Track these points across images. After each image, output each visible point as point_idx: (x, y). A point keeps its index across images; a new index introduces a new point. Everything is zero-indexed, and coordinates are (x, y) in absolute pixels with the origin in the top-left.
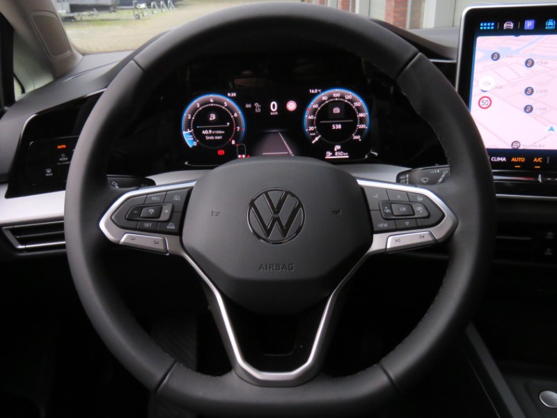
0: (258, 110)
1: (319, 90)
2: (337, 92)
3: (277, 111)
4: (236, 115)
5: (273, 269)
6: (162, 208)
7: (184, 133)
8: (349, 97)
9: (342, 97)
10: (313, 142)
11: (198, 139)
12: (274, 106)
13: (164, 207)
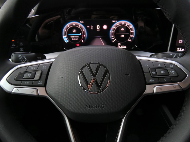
0: (92, 29)
1: (116, 21)
2: (123, 22)
3: (99, 29)
4: (83, 30)
5: (93, 108)
6: (36, 73)
7: (64, 37)
8: (128, 24)
9: (125, 24)
10: (113, 42)
11: (69, 39)
12: (98, 27)
13: (37, 73)
